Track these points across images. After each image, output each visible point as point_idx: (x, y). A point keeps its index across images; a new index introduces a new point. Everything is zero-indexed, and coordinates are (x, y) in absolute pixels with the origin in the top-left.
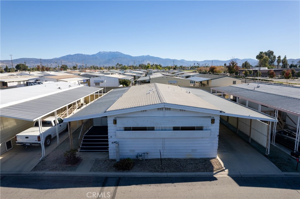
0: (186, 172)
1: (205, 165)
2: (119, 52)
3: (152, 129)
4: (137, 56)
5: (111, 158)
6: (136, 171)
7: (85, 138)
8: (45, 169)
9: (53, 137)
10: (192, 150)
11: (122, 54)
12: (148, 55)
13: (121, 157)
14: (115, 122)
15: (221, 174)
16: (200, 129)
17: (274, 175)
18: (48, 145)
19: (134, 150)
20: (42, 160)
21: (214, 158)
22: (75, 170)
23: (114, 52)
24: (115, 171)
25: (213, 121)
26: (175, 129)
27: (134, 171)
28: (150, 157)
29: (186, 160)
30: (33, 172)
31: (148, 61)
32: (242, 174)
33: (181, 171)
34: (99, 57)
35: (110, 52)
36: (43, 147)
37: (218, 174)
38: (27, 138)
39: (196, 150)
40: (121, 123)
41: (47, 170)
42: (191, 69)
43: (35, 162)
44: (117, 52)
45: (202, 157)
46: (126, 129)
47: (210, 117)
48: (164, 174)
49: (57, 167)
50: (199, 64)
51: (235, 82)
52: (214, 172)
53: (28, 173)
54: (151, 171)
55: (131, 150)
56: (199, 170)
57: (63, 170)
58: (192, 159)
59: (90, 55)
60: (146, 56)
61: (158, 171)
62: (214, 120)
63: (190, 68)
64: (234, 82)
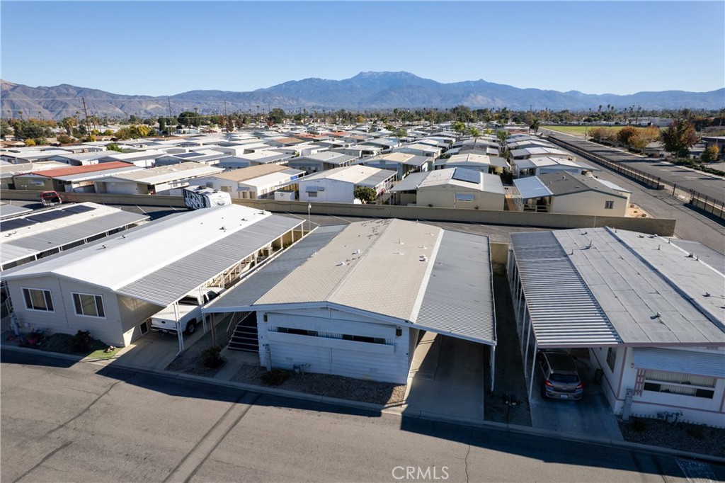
0: (349, 399)
1: (381, 393)
2: (409, 72)
3: (314, 334)
4: (451, 82)
5: (262, 364)
6: (285, 389)
7: (238, 329)
8: (180, 369)
9: (198, 321)
10: (371, 369)
11: (414, 77)
12: (481, 80)
13: (273, 365)
14: (266, 319)
15: (394, 410)
16: (381, 341)
17: (468, 423)
18: (191, 334)
19: (292, 359)
20: (179, 356)
21: (403, 385)
22: (213, 376)
23: (395, 74)
24: (260, 384)
25: (399, 333)
26: (346, 337)
27: (281, 388)
28: (312, 371)
29: (361, 381)
30: (166, 372)
31: (479, 96)
32: (423, 414)
33: (343, 397)
34: (359, 86)
35: (386, 74)
36: (181, 338)
37: (390, 409)
38: (163, 322)
39: (377, 370)
40: (274, 322)
41: (182, 371)
42: (587, 123)
43: (170, 358)
44: (402, 73)
45: (386, 380)
46: (281, 330)
47: (395, 326)
48: (319, 398)
49: (193, 369)
50: (612, 108)
51: (612, 203)
52: (386, 406)
53: (160, 371)
54: (304, 391)
55: (287, 358)
56: (366, 400)
57: (199, 374)
58: (370, 382)
59: (338, 80)
60: (475, 82)
61: (312, 393)
62: (401, 331)
63: (585, 121)
64: (607, 203)
